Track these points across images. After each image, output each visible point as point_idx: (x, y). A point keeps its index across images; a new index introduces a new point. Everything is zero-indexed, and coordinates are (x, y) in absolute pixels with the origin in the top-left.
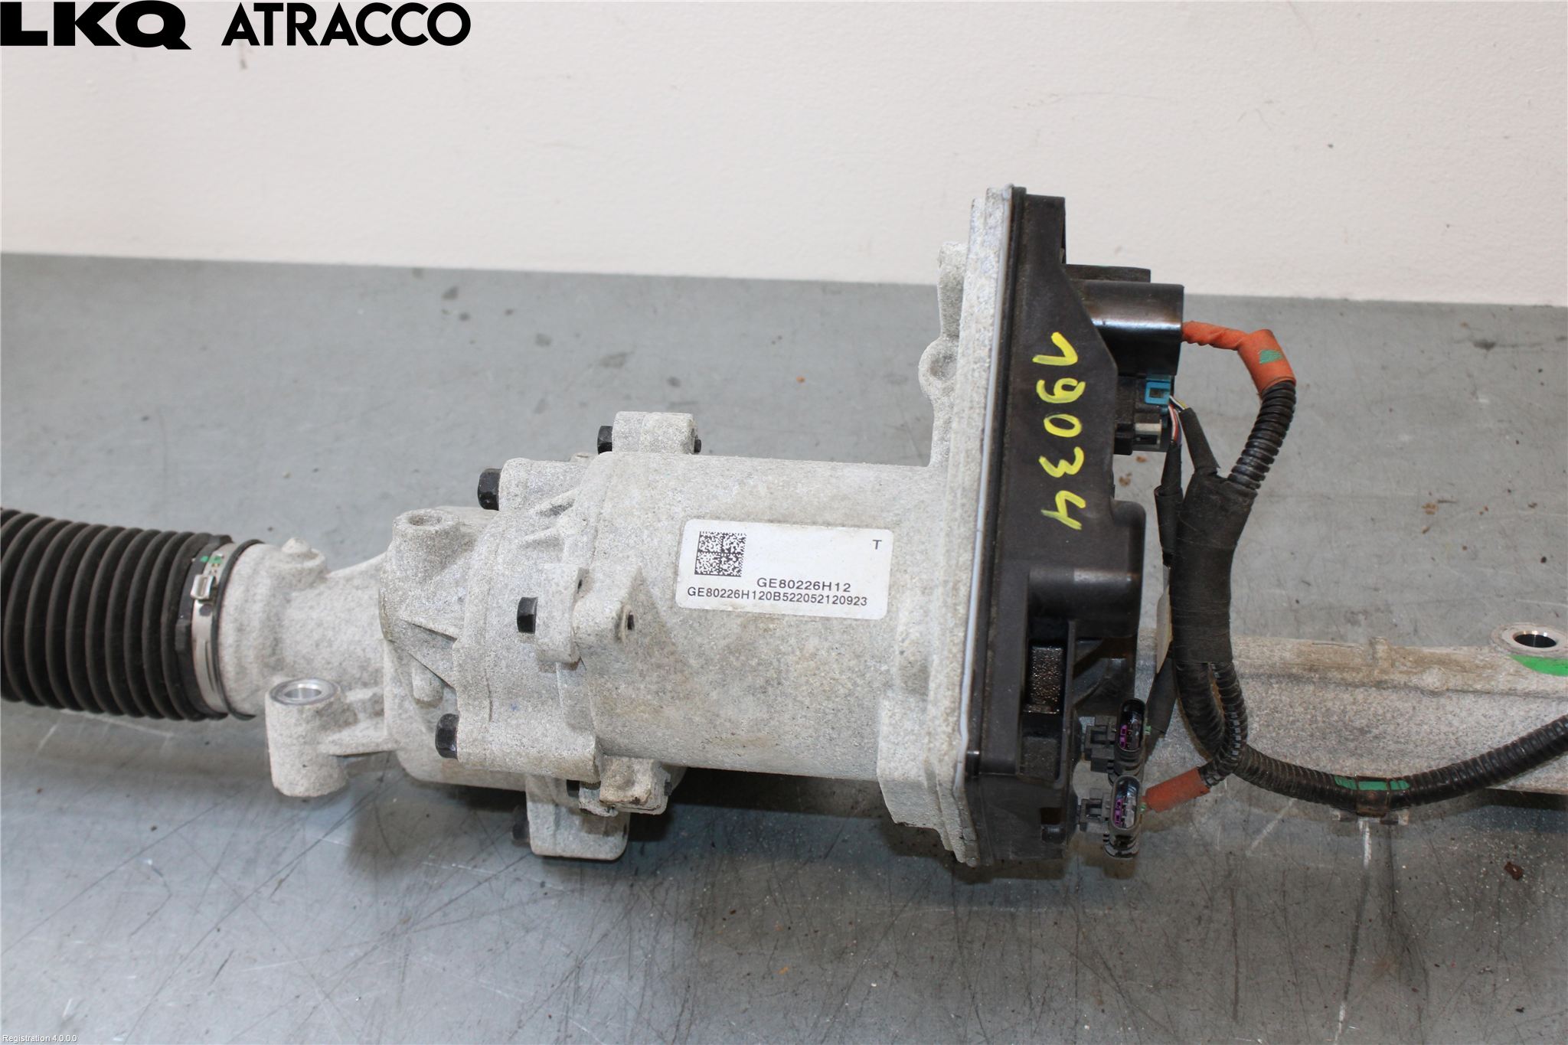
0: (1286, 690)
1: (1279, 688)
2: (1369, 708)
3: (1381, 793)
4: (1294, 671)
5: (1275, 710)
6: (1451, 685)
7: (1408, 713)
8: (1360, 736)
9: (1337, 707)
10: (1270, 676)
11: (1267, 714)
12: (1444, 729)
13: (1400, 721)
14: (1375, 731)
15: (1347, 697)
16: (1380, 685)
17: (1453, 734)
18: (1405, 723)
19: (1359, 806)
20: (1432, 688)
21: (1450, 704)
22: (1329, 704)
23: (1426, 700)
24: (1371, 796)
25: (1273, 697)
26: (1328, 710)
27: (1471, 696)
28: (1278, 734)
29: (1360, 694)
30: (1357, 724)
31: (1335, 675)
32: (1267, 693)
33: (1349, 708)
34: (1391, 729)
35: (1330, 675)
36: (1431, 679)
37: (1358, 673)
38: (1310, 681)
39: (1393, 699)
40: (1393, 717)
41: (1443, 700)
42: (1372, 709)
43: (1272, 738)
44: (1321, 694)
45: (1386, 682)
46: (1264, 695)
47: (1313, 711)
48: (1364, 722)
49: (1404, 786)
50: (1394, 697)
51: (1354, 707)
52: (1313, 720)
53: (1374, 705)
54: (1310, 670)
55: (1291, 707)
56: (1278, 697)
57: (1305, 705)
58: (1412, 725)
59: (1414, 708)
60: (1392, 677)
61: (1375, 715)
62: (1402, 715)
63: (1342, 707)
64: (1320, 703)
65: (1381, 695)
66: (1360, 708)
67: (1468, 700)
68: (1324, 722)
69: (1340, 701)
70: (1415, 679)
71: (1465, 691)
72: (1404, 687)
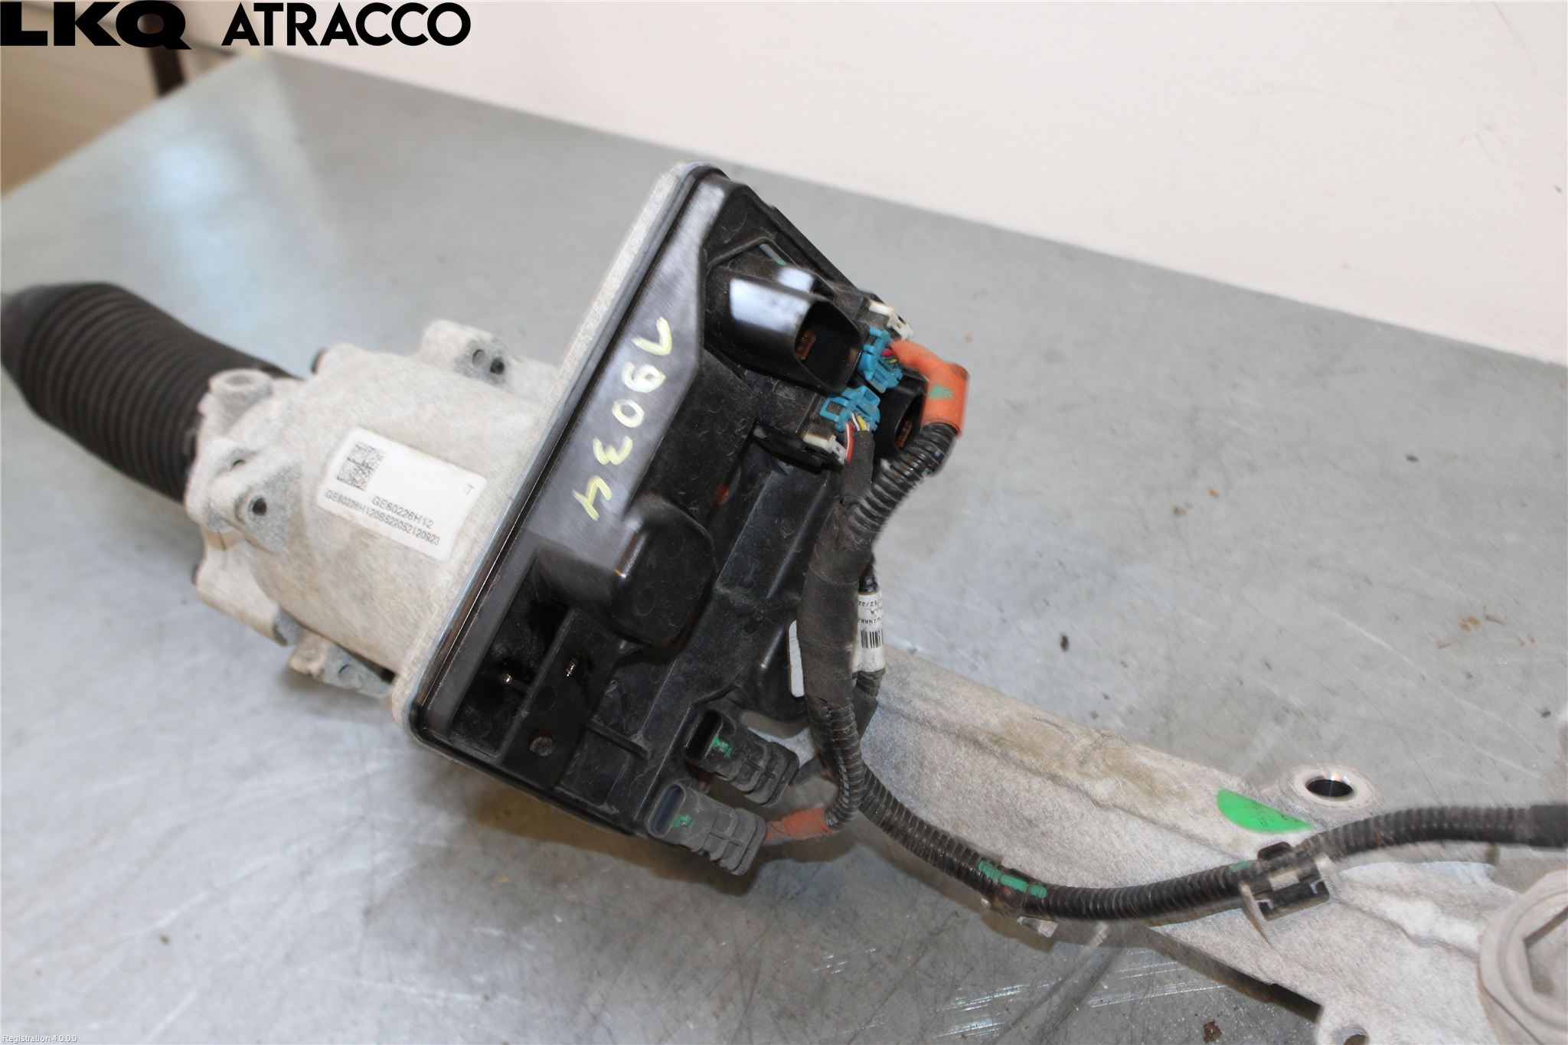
0: (972, 756)
1: (967, 752)
2: (1041, 801)
3: (1018, 893)
4: (981, 738)
5: (956, 773)
6: (1118, 802)
7: (1075, 818)
8: (1026, 826)
9: (1011, 789)
10: (958, 736)
11: (948, 776)
12: (1106, 848)
13: (1067, 824)
14: (1042, 828)
15: (1023, 781)
16: (1054, 778)
17: (1114, 856)
18: (1071, 829)
19: (997, 899)
20: (1098, 799)
21: (1117, 821)
22: (1006, 785)
23: (1095, 811)
24: (1008, 893)
25: (958, 760)
26: (1003, 790)
27: (1140, 821)
28: (957, 800)
29: (1037, 783)
30: (1026, 813)
31: (1015, 754)
32: (954, 754)
33: (1022, 794)
34: (1057, 829)
35: (1011, 754)
36: (1102, 789)
37: (1038, 760)
38: (992, 752)
39: (1065, 800)
40: (1061, 818)
41: (1112, 816)
42: (1043, 803)
43: (953, 802)
44: (1001, 771)
45: (1060, 778)
46: (950, 755)
47: (990, 787)
48: (1034, 814)
49: (1040, 893)
50: (1067, 796)
51: (1027, 795)
52: (988, 796)
53: (1046, 799)
54: (996, 742)
55: (971, 775)
56: (962, 761)
57: (983, 778)
58: (1076, 832)
59: (1082, 815)
60: (1068, 775)
61: (1045, 809)
62: (1069, 819)
63: (1016, 792)
64: (998, 780)
65: (1056, 791)
66: (1032, 798)
67: (1135, 824)
68: (997, 801)
69: (1017, 784)
70: (1087, 785)
71: (1131, 812)
72: (1077, 789)
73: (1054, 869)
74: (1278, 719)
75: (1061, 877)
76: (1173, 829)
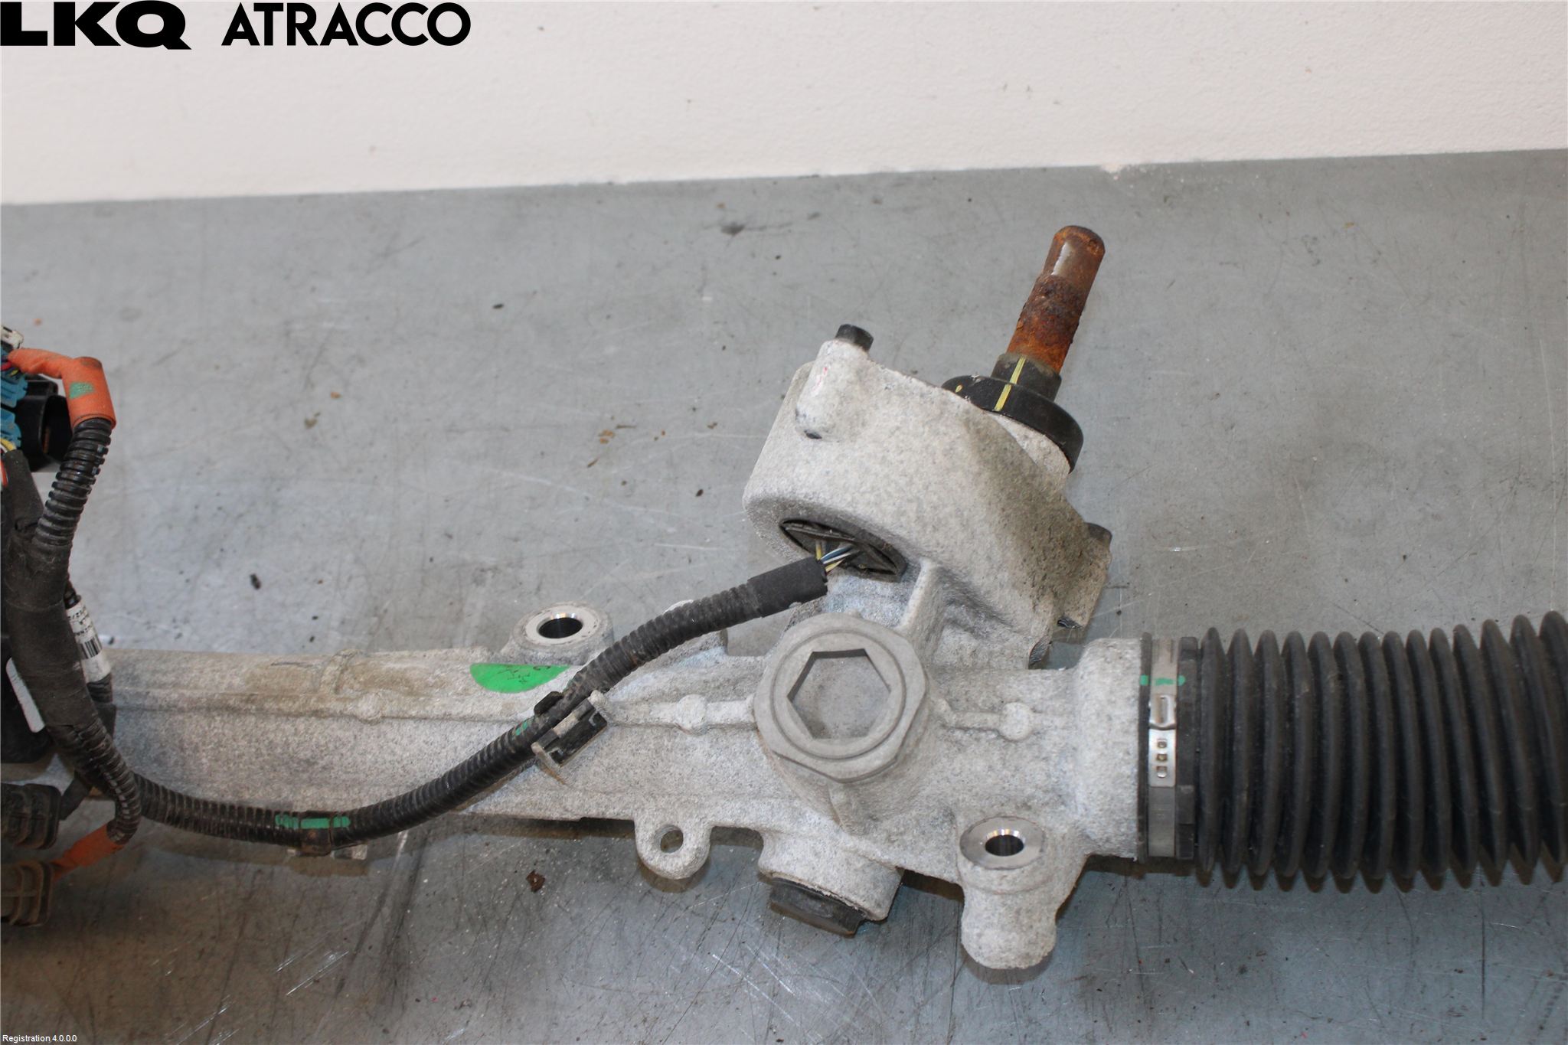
0: (228, 722)
1: (221, 721)
2: (311, 739)
3: (322, 831)
4: (231, 702)
5: (219, 744)
6: (387, 711)
7: (349, 742)
8: (307, 767)
9: (279, 739)
10: (209, 709)
11: (212, 749)
12: (389, 758)
13: (344, 751)
14: (322, 763)
15: (288, 727)
16: (317, 714)
17: (399, 763)
18: (349, 753)
19: (304, 845)
20: (365, 716)
21: (390, 731)
22: (272, 736)
23: (367, 728)
24: (313, 835)
25: (216, 731)
26: (271, 742)
27: (411, 722)
28: (229, 768)
29: (301, 724)
30: (301, 755)
31: (270, 705)
32: (210, 727)
33: (291, 739)
34: (336, 759)
35: (267, 706)
36: (366, 707)
37: (294, 702)
38: (247, 712)
39: (336, 729)
40: (336, 748)
41: (384, 727)
42: (314, 740)
43: (225, 772)
44: (263, 725)
45: (322, 711)
46: (207, 728)
47: (257, 744)
48: (309, 754)
49: (345, 823)
50: (335, 725)
51: (296, 738)
52: (258, 754)
53: (316, 735)
54: (248, 701)
55: (235, 740)
56: (220, 731)
57: (247, 738)
58: (355, 755)
59: (355, 737)
60: (328, 705)
61: (318, 746)
62: (344, 745)
63: (284, 739)
64: (262, 735)
65: (322, 724)
66: (302, 739)
67: (409, 726)
68: (269, 755)
69: (282, 733)
70: (350, 708)
71: (402, 718)
72: (342, 715)
73: (345, 796)
74: (478, 581)
75: (354, 801)
76: (446, 718)
